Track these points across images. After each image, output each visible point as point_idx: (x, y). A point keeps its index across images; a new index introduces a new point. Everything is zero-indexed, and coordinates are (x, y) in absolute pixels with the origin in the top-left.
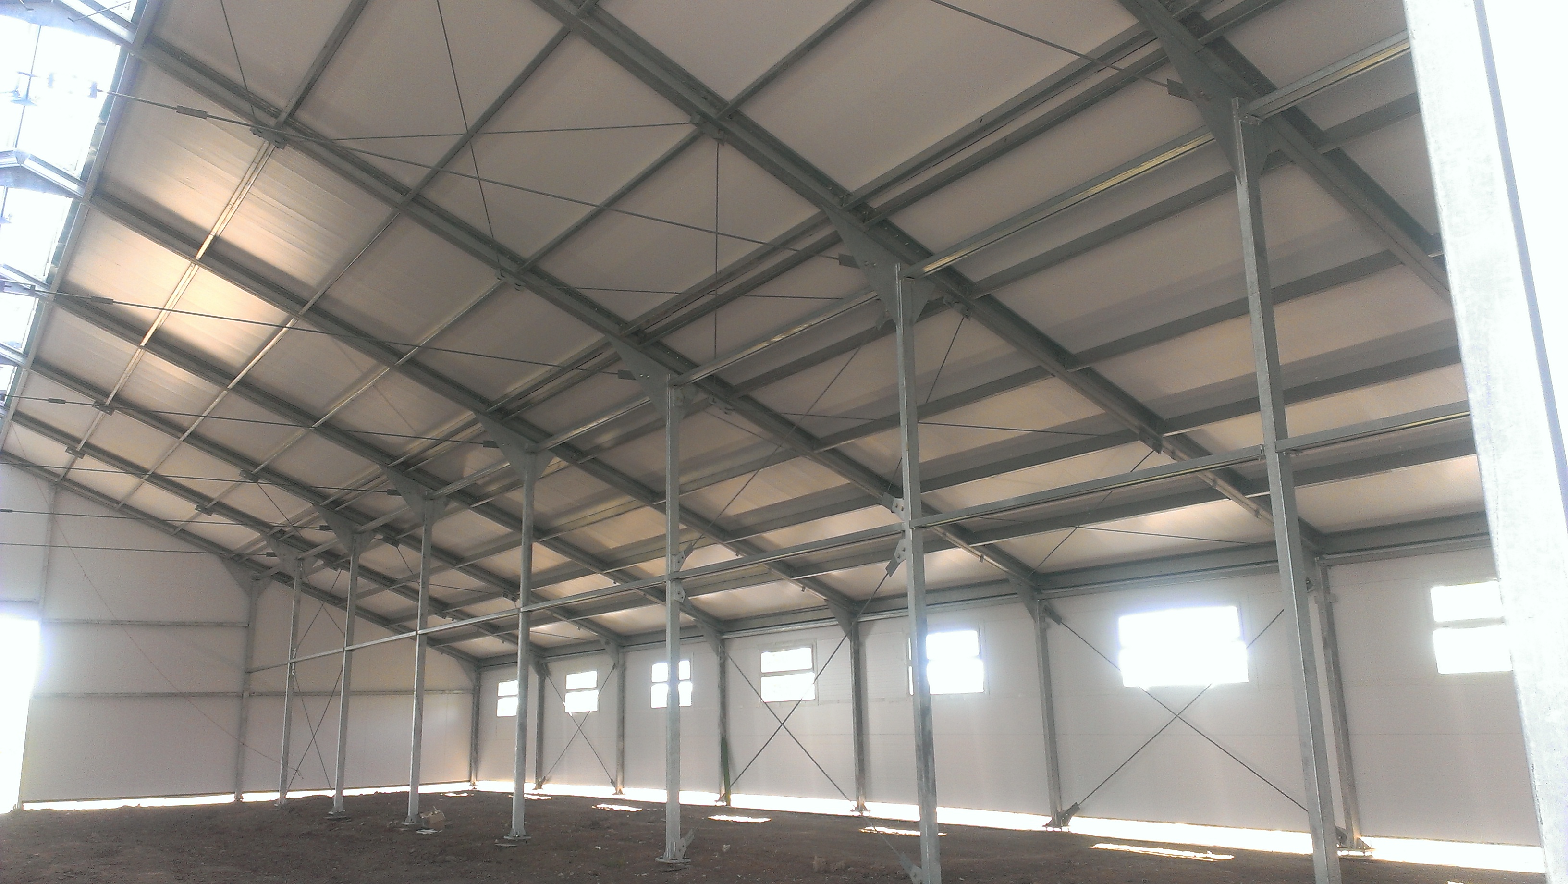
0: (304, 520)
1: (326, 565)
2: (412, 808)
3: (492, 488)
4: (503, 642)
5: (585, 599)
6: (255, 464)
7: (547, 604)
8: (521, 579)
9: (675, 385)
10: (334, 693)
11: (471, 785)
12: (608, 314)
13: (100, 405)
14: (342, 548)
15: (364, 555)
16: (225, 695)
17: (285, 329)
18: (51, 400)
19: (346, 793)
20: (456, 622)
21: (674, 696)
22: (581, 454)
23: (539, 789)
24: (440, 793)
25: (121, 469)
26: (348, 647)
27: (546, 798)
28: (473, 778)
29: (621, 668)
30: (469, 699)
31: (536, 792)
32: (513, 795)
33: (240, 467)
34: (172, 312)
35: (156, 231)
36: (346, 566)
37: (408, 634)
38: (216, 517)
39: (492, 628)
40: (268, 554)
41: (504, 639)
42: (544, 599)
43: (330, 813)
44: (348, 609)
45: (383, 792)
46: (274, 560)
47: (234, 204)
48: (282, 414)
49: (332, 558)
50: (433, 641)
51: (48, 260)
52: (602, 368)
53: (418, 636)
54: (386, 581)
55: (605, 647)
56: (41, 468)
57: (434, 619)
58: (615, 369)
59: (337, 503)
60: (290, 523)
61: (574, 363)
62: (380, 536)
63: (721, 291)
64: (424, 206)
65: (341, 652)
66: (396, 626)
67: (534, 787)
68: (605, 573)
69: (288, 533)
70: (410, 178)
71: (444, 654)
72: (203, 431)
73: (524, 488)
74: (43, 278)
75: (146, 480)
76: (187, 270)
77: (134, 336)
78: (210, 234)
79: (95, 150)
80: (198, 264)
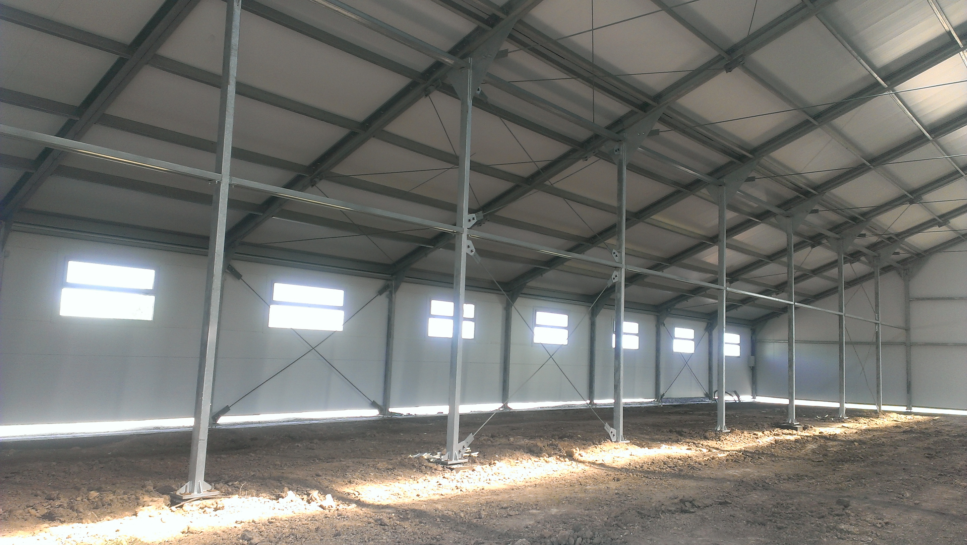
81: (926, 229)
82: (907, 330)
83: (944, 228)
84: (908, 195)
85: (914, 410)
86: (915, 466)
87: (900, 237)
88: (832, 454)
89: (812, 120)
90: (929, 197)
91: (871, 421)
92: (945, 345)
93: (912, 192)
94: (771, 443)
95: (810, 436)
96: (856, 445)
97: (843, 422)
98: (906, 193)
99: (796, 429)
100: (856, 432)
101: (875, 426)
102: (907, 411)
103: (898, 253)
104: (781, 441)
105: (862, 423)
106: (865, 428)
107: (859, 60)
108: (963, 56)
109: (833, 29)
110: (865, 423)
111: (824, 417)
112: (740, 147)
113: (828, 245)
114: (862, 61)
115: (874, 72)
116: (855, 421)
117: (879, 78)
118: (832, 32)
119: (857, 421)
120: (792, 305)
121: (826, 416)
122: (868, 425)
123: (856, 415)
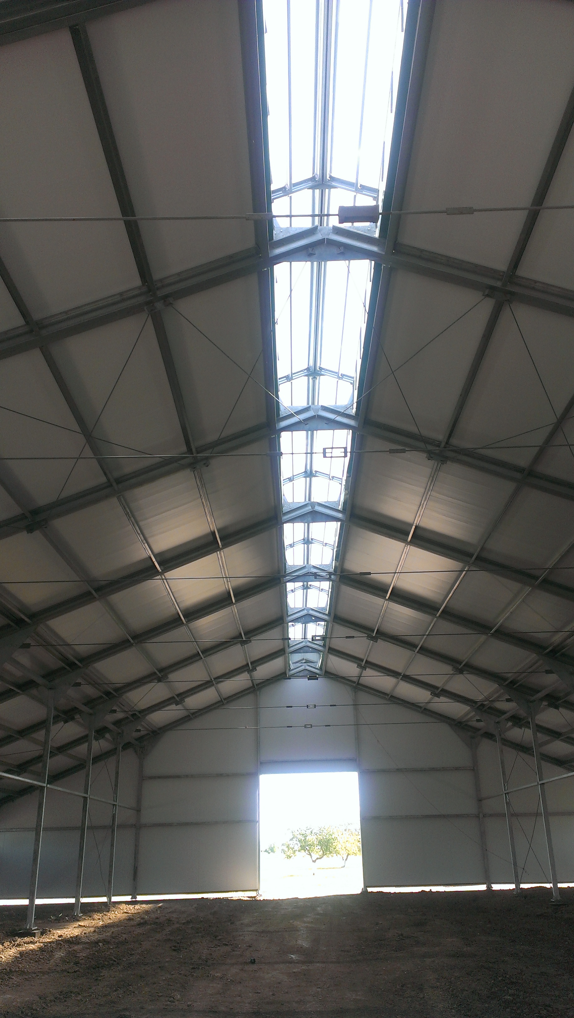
0: (495, 696)
1: (514, 725)
6: (459, 662)
10: (537, 814)
13: (370, 637)
14: (522, 713)
15: (537, 717)
16: (468, 816)
17: (464, 572)
18: (346, 639)
19: (559, 886)
25: (386, 674)
26: (540, 782)
33: (451, 665)
34: (400, 574)
35: (383, 530)
36: (527, 725)
38: (443, 699)
40: (477, 721)
43: (551, 900)
44: (535, 755)
46: (481, 724)
47: (423, 504)
48: (470, 628)
49: (517, 720)
54: (555, 734)
56: (345, 679)
59: (513, 683)
60: (487, 699)
62: (545, 703)
64: (536, 477)
65: (536, 785)
66: (567, 767)
69: (487, 706)
70: (524, 462)
72: (427, 645)
74: (331, 570)
75: (401, 679)
76: (404, 549)
77: (381, 593)
78: (413, 525)
79: (347, 492)
80: (409, 544)
81: (164, 707)
82: (138, 811)
83: (179, 707)
84: (158, 673)
85: (140, 898)
86: (167, 962)
87: (142, 714)
88: (83, 961)
89: (93, 592)
90: (172, 677)
91: (104, 916)
92: (170, 825)
93: (161, 670)
94: (16, 957)
95: (52, 942)
96: (101, 946)
97: (78, 921)
98: (156, 671)
99: (34, 935)
100: (95, 931)
101: (109, 921)
102: (132, 900)
103: (139, 731)
104: (26, 953)
105: (96, 919)
106: (102, 925)
107: (144, 544)
108: (219, 555)
109: (129, 512)
110: (99, 919)
111: (58, 917)
112: (20, 611)
113: (80, 720)
114: (146, 544)
115: (153, 557)
116: (89, 918)
117: (156, 563)
118: (127, 514)
119: (91, 917)
120: (45, 787)
121: (60, 916)
122: (103, 922)
123: (89, 909)
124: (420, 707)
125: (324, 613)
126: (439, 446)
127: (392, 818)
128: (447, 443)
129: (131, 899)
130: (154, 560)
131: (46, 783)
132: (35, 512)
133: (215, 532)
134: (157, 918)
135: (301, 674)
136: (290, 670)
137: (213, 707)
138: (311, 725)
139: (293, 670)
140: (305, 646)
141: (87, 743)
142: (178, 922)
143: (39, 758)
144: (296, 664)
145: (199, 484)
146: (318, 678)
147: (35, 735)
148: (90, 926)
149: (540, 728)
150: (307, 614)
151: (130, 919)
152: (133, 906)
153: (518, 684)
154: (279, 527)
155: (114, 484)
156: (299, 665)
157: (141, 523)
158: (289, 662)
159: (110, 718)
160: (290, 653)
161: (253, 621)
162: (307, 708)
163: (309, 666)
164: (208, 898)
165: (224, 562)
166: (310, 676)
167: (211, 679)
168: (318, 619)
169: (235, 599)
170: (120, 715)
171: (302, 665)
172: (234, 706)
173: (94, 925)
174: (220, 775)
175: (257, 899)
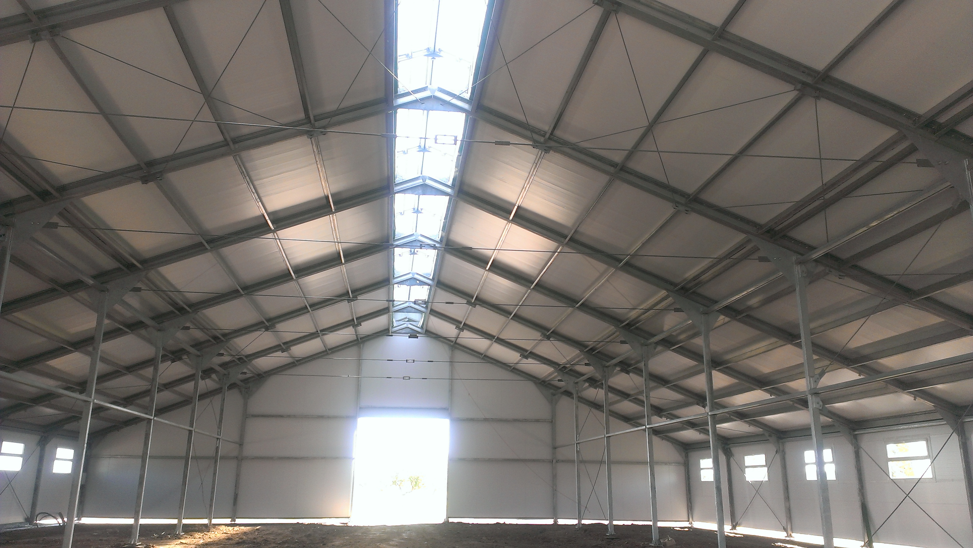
0: (577, 360)
1: (590, 386)
2: (655, 536)
3: (682, 337)
4: (700, 434)
5: (754, 407)
6: (548, 330)
7: (726, 410)
8: (707, 393)
9: (800, 263)
10: (601, 462)
11: (689, 524)
12: (748, 222)
13: (469, 303)
14: (598, 376)
15: (610, 380)
16: (543, 461)
17: (557, 253)
18: (447, 303)
19: (615, 523)
20: (669, 421)
21: (822, 474)
22: (738, 312)
23: (734, 529)
24: (671, 527)
25: (482, 336)
26: (607, 435)
27: (740, 536)
28: (691, 520)
29: (782, 453)
30: (682, 468)
31: (732, 531)
32: (717, 532)
33: (540, 332)
34: (500, 251)
35: (489, 207)
36: (601, 386)
37: (640, 428)
38: (530, 360)
39: (691, 424)
40: (559, 380)
41: (700, 432)
42: (724, 407)
43: (607, 534)
44: (605, 412)
45: (637, 524)
46: (562, 384)
47: (526, 187)
48: (560, 301)
49: (593, 382)
50: (656, 432)
51: (440, 230)
52: (746, 257)
53: (647, 429)
54: (624, 395)
55: (769, 438)
56: (445, 338)
57: (655, 418)
58: (756, 256)
59: (593, 349)
60: (569, 362)
61: (727, 255)
62: (618, 369)
63: (827, 196)
64: (628, 172)
65: (603, 438)
66: (633, 422)
67: (731, 528)
68: (763, 390)
69: (568, 368)
70: (618, 158)
71: (663, 440)
72: (520, 313)
73: (703, 336)
74: (438, 239)
75: (495, 341)
76: (506, 226)
77: (483, 264)
78: (515, 205)
79: (458, 170)
80: (511, 222)
81: (269, 353)
82: (241, 445)
85: (238, 521)
87: (249, 358)
89: (206, 244)
92: (271, 458)
93: (269, 320)
97: (179, 539)
102: (231, 523)
103: (245, 373)
105: (197, 538)
106: (202, 543)
107: (258, 202)
108: (331, 218)
109: (244, 171)
110: (200, 538)
111: (161, 535)
112: (131, 255)
113: (188, 360)
114: (260, 203)
115: (266, 215)
116: (190, 537)
117: (270, 221)
118: (242, 173)
119: (192, 536)
120: (152, 419)
121: (162, 534)
122: (203, 540)
123: (190, 530)
124: (510, 367)
125: (429, 278)
126: (544, 136)
127: (476, 460)
128: (552, 134)
129: (231, 521)
130: (267, 218)
131: (153, 416)
132: (151, 164)
133: (328, 196)
134: (255, 539)
135: (403, 331)
136: (393, 327)
137: (317, 356)
138: (409, 377)
139: (396, 327)
140: (409, 306)
141: (194, 382)
142: (274, 542)
143: (147, 393)
144: (400, 322)
145: (315, 150)
146: (418, 336)
147: (142, 372)
148: (191, 543)
149: (612, 389)
150: (412, 278)
151: (229, 539)
152: (232, 528)
153: (596, 351)
154: (390, 196)
155: (231, 144)
156: (401, 323)
157: (256, 183)
158: (393, 319)
159: (217, 360)
160: (394, 312)
161: (360, 281)
162: (407, 362)
163: (411, 324)
164: (303, 523)
165: (336, 225)
166: (411, 334)
167: (317, 332)
168: (422, 283)
169: (344, 259)
170: (227, 359)
171: (405, 323)
172: (337, 357)
173: (195, 543)
174: (321, 417)
175: (348, 525)
